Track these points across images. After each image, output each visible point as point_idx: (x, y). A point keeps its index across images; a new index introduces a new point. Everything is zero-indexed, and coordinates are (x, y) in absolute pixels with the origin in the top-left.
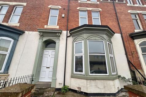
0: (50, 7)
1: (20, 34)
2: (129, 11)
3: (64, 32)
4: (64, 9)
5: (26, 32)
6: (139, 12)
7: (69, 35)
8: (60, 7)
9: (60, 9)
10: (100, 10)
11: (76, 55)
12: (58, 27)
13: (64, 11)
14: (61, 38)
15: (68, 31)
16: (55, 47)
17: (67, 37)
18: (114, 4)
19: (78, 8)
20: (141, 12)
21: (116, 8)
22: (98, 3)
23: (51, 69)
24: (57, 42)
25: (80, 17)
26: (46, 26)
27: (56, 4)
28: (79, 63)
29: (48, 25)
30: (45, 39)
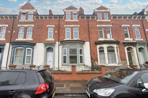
0: (47, 26)
1: (34, 45)
2: (98, 26)
3: (57, 43)
4: (56, 27)
5: (37, 43)
6: (104, 26)
7: (60, 44)
8: (54, 26)
9: (54, 27)
10: (79, 26)
11: (64, 55)
12: (53, 40)
13: (56, 28)
14: (56, 46)
15: (60, 42)
16: (53, 51)
17: (59, 45)
18: (88, 21)
19: (65, 26)
20: (105, 26)
21: (90, 24)
22: (78, 21)
23: (52, 62)
24: (54, 48)
25: (66, 32)
26: (47, 40)
27: (51, 24)
28: (65, 58)
29: (48, 38)
30: (47, 47)
